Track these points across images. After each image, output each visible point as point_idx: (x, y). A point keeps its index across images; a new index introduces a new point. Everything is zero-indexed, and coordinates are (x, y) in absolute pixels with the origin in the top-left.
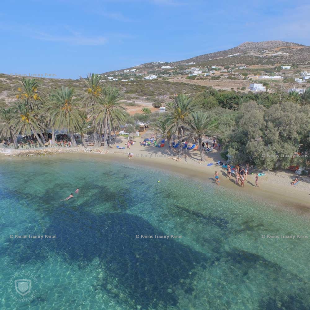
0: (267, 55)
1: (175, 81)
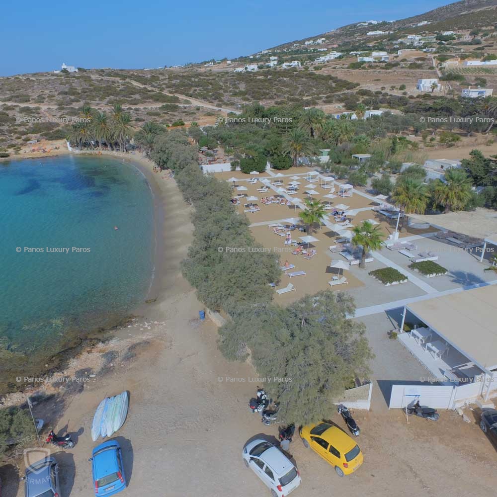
1: (327, 72)
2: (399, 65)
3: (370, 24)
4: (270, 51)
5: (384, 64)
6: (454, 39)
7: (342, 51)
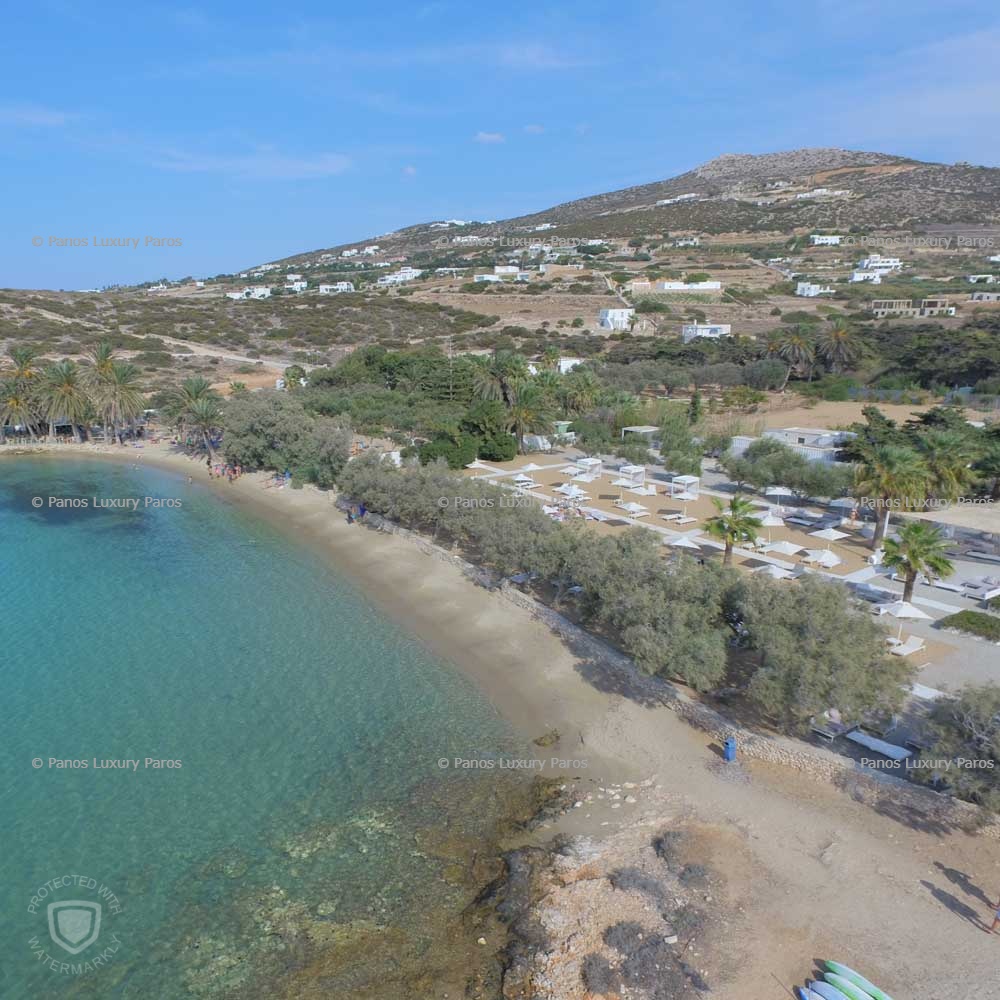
0: (780, 197)
1: (426, 298)
2: (551, 287)
3: (452, 225)
4: (278, 266)
5: (525, 286)
6: (606, 251)
7: (420, 267)
